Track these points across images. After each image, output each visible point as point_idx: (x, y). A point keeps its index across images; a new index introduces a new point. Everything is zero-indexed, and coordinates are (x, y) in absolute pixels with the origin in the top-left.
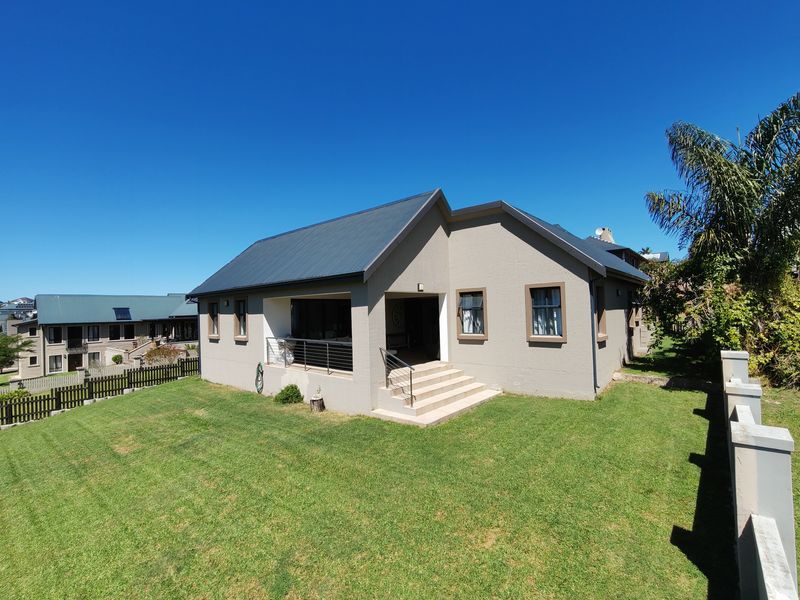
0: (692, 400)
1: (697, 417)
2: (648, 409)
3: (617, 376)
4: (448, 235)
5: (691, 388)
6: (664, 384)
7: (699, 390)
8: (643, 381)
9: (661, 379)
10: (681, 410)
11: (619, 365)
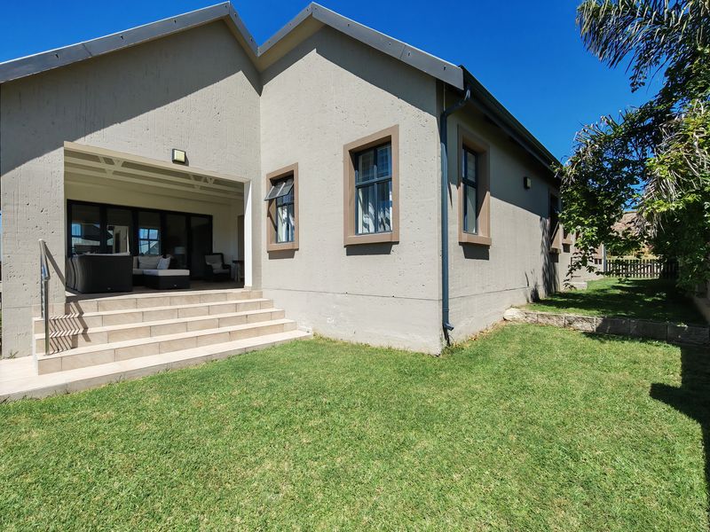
0: (648, 361)
1: (661, 407)
2: (540, 379)
3: (511, 313)
4: (260, 93)
5: (645, 336)
6: (589, 327)
7: (661, 340)
8: (554, 322)
9: (590, 320)
10: (620, 384)
11: (522, 298)
